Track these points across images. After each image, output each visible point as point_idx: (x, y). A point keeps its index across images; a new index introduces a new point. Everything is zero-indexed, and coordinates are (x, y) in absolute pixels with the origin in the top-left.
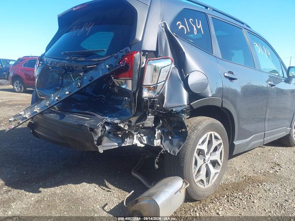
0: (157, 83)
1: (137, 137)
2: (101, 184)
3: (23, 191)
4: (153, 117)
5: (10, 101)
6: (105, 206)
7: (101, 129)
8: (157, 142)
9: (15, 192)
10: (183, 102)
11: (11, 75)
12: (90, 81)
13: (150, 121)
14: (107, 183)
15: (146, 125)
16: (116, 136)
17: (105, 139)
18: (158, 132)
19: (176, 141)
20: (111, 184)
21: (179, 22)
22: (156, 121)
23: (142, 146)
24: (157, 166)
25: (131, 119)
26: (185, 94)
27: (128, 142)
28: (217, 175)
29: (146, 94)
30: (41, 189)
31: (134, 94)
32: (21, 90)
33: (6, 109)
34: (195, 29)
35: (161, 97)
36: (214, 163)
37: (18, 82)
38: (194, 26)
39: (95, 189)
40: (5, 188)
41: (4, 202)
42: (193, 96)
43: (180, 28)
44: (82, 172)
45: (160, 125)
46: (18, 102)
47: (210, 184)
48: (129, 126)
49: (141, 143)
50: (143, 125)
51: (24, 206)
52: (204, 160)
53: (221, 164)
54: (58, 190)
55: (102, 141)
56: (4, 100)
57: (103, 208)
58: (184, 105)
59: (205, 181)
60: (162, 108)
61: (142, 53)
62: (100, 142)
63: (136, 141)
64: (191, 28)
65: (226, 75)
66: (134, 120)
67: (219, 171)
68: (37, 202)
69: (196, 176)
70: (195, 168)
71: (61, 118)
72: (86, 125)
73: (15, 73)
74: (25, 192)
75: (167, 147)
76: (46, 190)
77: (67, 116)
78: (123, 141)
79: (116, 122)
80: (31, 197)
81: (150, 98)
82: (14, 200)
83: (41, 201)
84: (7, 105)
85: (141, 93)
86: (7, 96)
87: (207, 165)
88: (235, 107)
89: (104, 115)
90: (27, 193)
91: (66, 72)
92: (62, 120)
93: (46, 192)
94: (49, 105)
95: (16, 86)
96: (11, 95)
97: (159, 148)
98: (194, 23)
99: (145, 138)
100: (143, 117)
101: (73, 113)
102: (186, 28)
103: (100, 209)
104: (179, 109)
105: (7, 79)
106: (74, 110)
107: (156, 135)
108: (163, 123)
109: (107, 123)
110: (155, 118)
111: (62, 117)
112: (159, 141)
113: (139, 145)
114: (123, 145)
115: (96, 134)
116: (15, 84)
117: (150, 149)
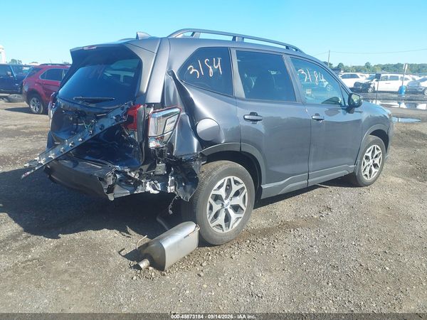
0: (163, 134)
1: (150, 184)
2: (122, 229)
3: (42, 237)
4: (164, 164)
5: (26, 128)
6: (122, 250)
7: (112, 177)
8: (171, 189)
9: (34, 238)
10: (194, 150)
11: (26, 89)
12: (101, 129)
13: (161, 168)
14: (129, 229)
15: (157, 173)
16: (128, 184)
17: (117, 187)
18: (171, 179)
19: (189, 187)
20: (133, 230)
21: (191, 66)
22: (168, 169)
23: (156, 192)
24: (171, 212)
25: (142, 167)
26: (195, 141)
27: (140, 190)
28: (240, 220)
29: (153, 144)
30: (60, 235)
31: (141, 144)
32: (40, 110)
33: (22, 139)
34: (211, 70)
35: (170, 146)
36: (236, 208)
37: (35, 99)
38: (210, 67)
39: (116, 235)
40: (25, 234)
41: (24, 247)
42: (203, 143)
43: (191, 73)
44: (105, 218)
45: (172, 172)
46: (36, 130)
47: (230, 229)
48: (140, 174)
49: (155, 189)
50: (154, 173)
51: (43, 251)
52: (223, 205)
53: (245, 209)
54: (77, 236)
55: (113, 189)
56: (18, 126)
57: (119, 252)
58: (194, 153)
59: (224, 226)
60: (171, 156)
61: (146, 106)
62: (111, 190)
63: (149, 188)
64: (206, 70)
65: (246, 117)
66: (145, 168)
67: (242, 215)
68: (56, 247)
69: (212, 220)
70: (210, 214)
71: (75, 166)
72: (95, 174)
73: (31, 88)
74: (44, 238)
75: (180, 194)
76: (65, 236)
77: (80, 163)
78: (136, 189)
79: (126, 170)
80: (50, 242)
81: (157, 148)
82: (34, 245)
83: (59, 246)
84: (23, 133)
85: (147, 144)
86: (22, 119)
87: (226, 210)
88: (260, 149)
89: (116, 163)
90: (47, 239)
91: (79, 117)
92: (75, 169)
93: (65, 238)
94: (64, 150)
95: (33, 105)
96: (27, 118)
97: (173, 195)
98: (211, 64)
99: (159, 185)
100: (153, 166)
101: (86, 160)
102: (200, 71)
103: (117, 253)
104: (189, 157)
105: (21, 93)
106: (87, 157)
107: (169, 182)
108: (174, 170)
109: (117, 172)
110: (166, 165)
111: (76, 164)
112: (173, 188)
113: (153, 191)
114: (135, 192)
115: (106, 183)
116: (32, 102)
117: (164, 196)
